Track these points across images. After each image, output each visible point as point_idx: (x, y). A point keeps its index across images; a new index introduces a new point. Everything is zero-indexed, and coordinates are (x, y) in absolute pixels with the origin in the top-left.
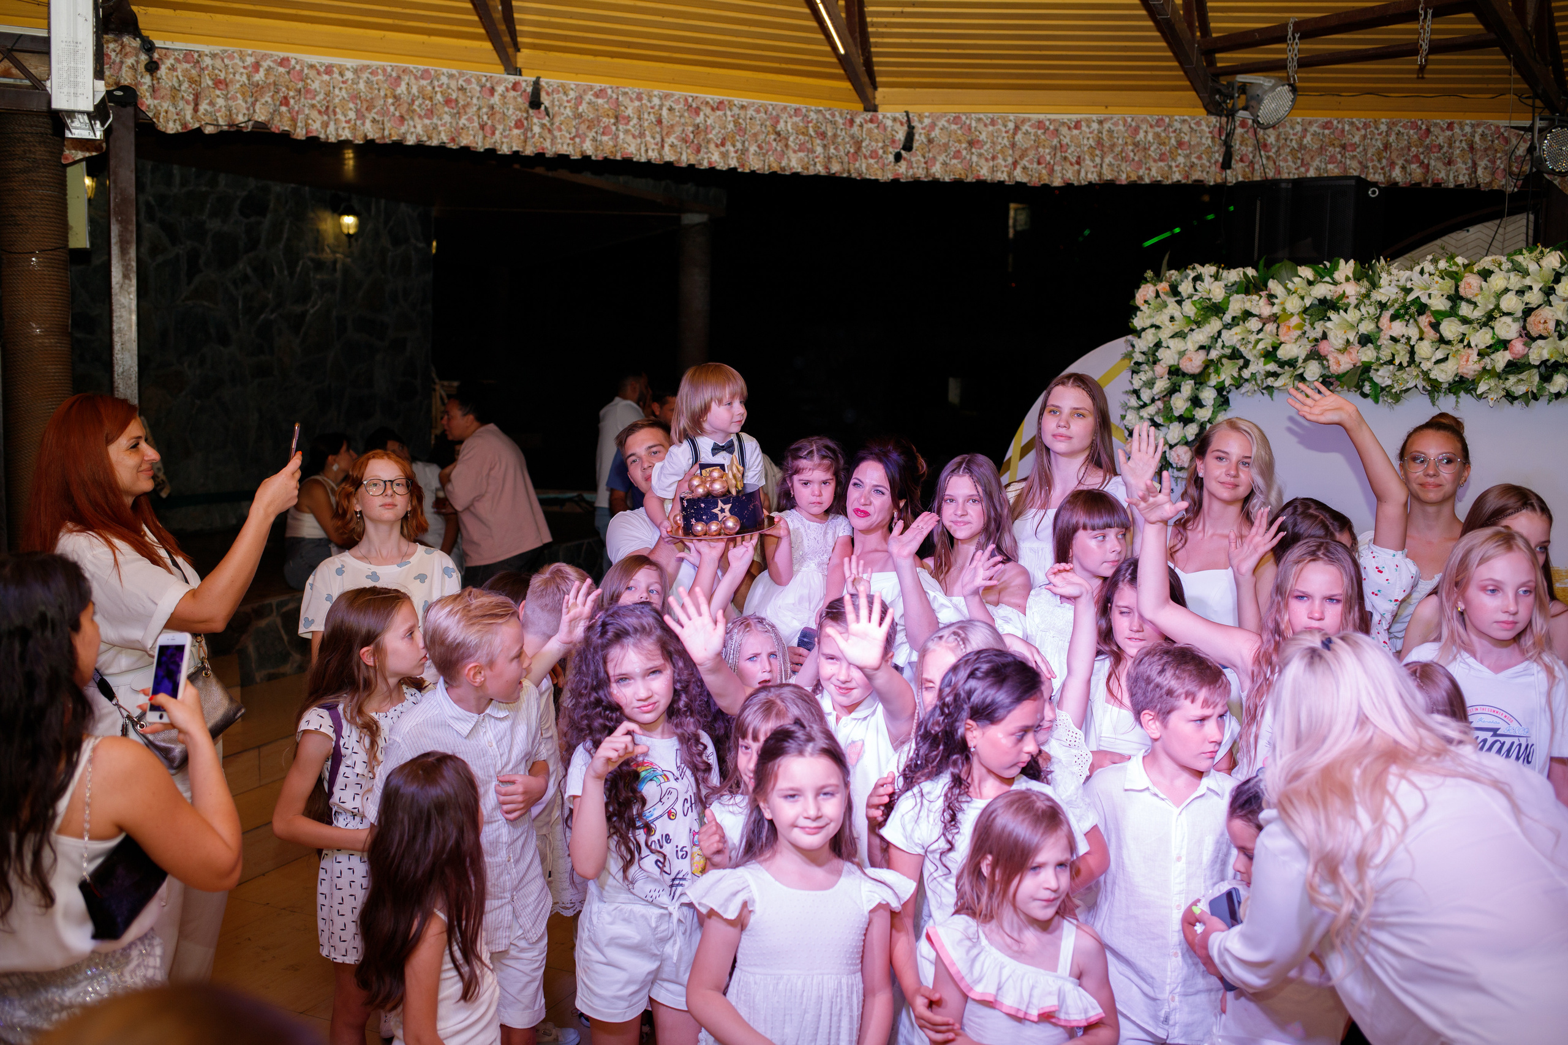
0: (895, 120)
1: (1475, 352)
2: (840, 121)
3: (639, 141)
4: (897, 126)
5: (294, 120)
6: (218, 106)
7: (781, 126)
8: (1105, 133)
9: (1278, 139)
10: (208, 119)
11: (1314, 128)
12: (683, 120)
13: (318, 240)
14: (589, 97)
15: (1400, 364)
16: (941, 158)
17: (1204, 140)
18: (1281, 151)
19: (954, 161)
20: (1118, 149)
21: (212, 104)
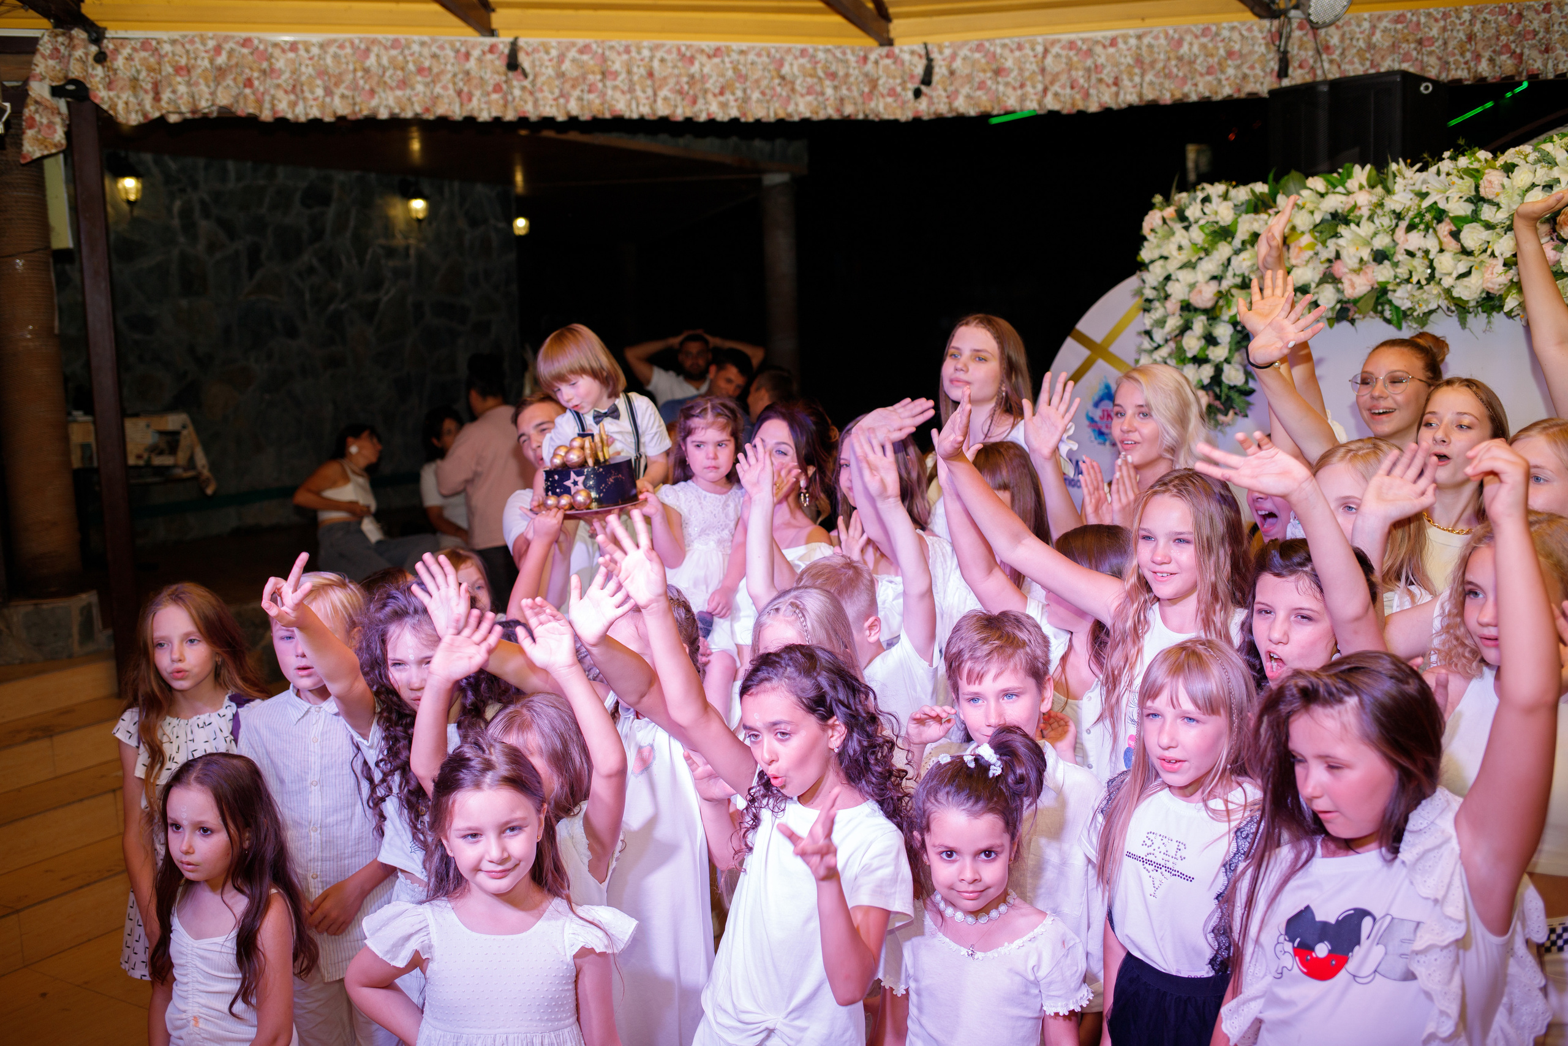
0: (912, 53)
1: (1500, 261)
2: (852, 59)
3: (628, 96)
4: (916, 59)
5: (259, 102)
6: (179, 93)
7: (786, 70)
8: (1144, 48)
9: (1342, 39)
10: (171, 109)
11: (1385, 23)
12: (676, 71)
13: (388, 227)
14: (573, 53)
15: (1419, 282)
16: (965, 90)
17: (1256, 48)
18: (1347, 53)
19: (979, 93)
20: (1159, 65)
21: (174, 92)
